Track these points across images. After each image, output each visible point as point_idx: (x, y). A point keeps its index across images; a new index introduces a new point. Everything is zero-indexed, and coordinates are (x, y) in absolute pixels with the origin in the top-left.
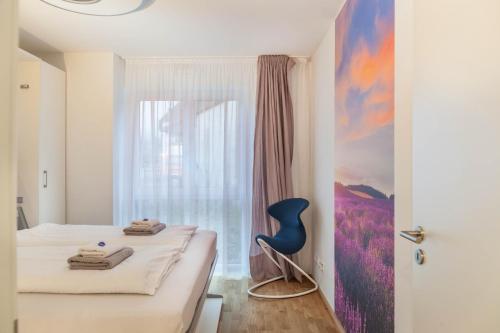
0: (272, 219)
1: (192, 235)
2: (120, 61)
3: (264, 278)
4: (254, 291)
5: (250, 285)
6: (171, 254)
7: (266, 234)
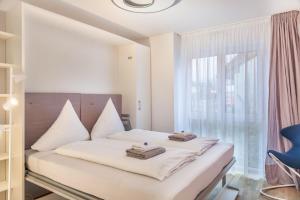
0: (285, 140)
1: (213, 145)
2: (178, 36)
3: (278, 183)
4: (266, 191)
5: (264, 186)
6: (185, 156)
7: (279, 151)
